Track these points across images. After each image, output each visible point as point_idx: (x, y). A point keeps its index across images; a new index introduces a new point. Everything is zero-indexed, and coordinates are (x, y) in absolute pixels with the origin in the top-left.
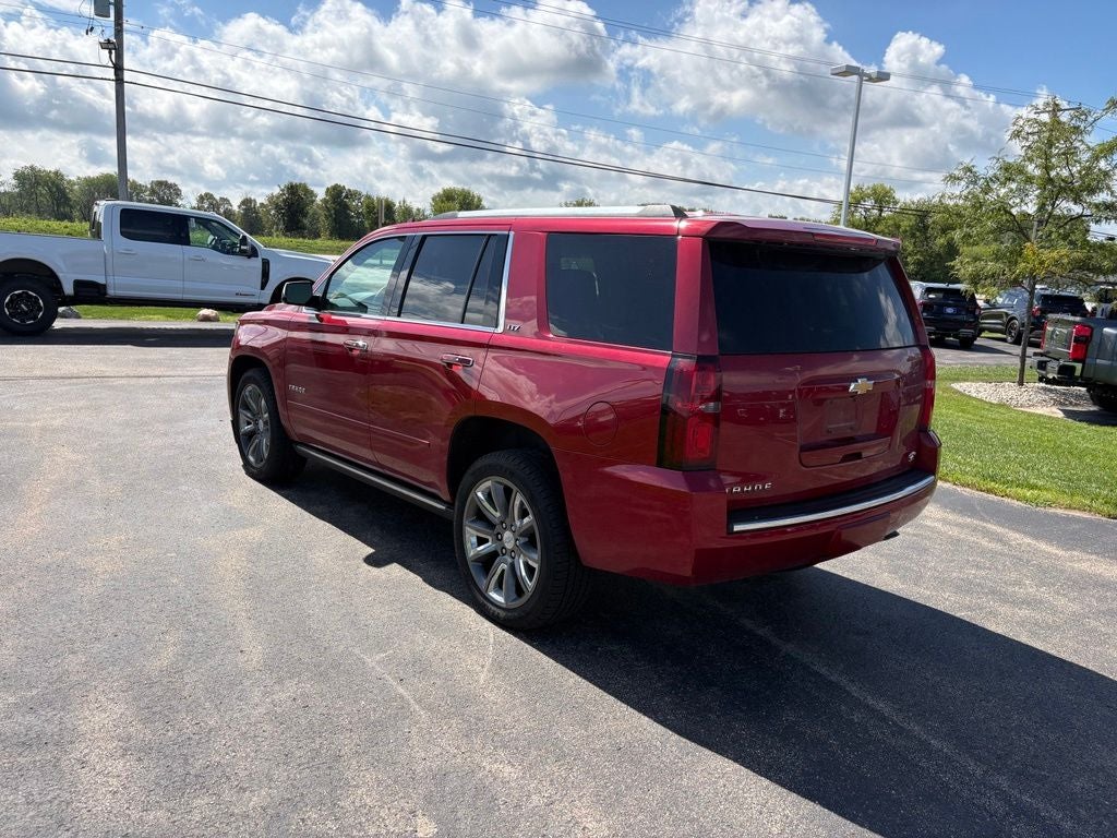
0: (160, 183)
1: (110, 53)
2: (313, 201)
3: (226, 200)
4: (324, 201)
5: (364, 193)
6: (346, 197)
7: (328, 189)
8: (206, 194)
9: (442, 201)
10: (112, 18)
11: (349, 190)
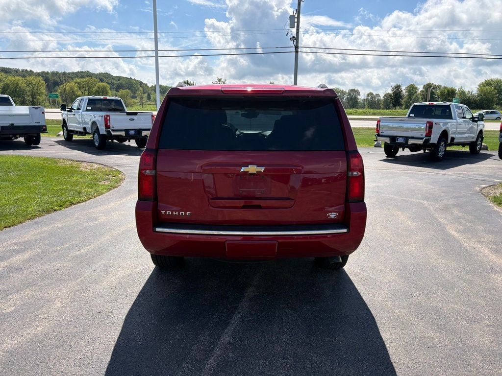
0: (352, 90)
1: (294, 41)
2: (416, 92)
3: (378, 95)
4: (422, 91)
5: (443, 86)
6: (434, 88)
7: (424, 85)
8: (370, 93)
9: (484, 86)
10: (296, 28)
11: (435, 85)
